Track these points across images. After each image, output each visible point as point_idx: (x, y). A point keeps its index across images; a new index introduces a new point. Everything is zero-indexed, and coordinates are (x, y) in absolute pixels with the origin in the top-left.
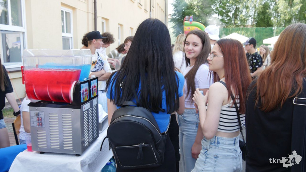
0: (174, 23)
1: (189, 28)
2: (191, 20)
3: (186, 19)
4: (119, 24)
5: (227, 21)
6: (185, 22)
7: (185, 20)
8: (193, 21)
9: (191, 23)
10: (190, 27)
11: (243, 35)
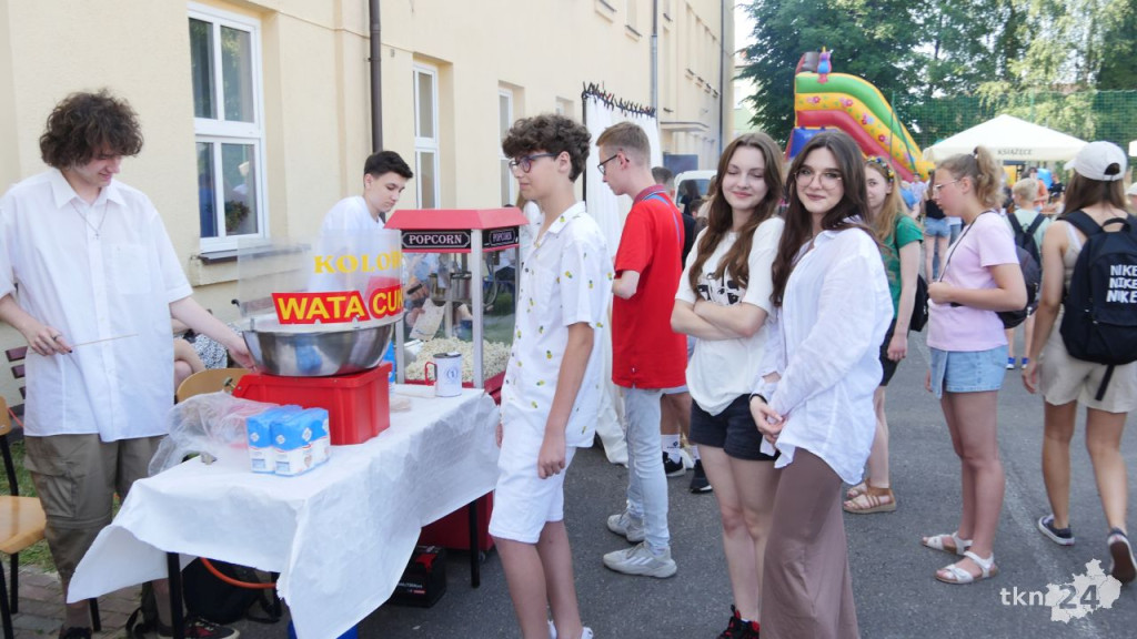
0: (759, 82)
1: (817, 101)
2: (826, 65)
3: (804, 66)
4: (502, 84)
5: (973, 71)
6: (801, 76)
7: (803, 70)
8: (833, 71)
9: (822, 81)
10: (820, 95)
11: (1040, 124)
